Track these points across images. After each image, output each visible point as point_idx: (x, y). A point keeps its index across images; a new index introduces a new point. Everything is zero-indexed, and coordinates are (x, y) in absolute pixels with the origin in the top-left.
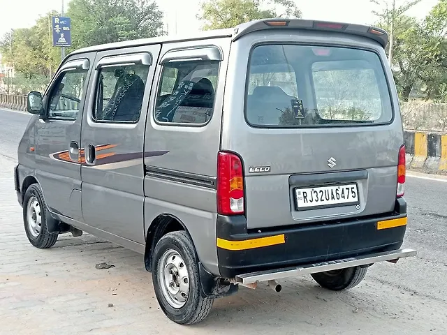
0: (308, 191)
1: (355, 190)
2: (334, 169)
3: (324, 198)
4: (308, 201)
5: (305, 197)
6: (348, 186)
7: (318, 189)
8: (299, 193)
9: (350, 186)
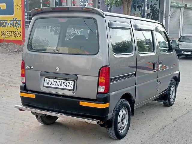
0: (51, 80)
1: (73, 84)
2: (58, 72)
3: (57, 84)
4: (49, 84)
5: (48, 82)
6: (69, 82)
7: (55, 80)
8: (46, 80)
9: (71, 82)
